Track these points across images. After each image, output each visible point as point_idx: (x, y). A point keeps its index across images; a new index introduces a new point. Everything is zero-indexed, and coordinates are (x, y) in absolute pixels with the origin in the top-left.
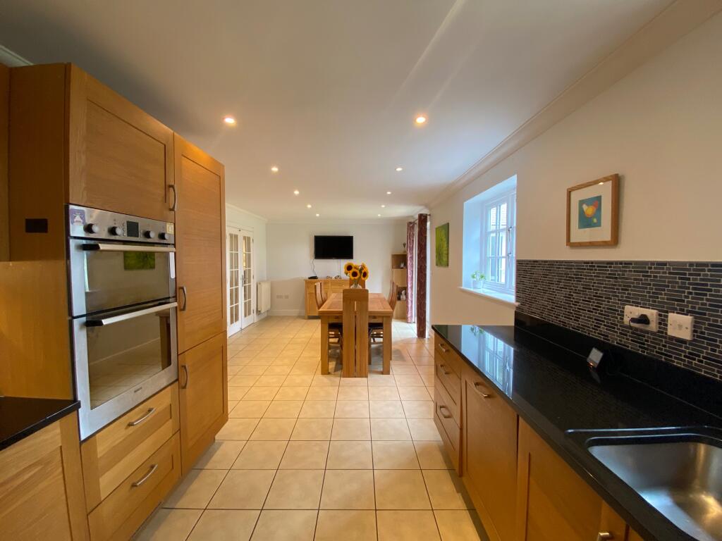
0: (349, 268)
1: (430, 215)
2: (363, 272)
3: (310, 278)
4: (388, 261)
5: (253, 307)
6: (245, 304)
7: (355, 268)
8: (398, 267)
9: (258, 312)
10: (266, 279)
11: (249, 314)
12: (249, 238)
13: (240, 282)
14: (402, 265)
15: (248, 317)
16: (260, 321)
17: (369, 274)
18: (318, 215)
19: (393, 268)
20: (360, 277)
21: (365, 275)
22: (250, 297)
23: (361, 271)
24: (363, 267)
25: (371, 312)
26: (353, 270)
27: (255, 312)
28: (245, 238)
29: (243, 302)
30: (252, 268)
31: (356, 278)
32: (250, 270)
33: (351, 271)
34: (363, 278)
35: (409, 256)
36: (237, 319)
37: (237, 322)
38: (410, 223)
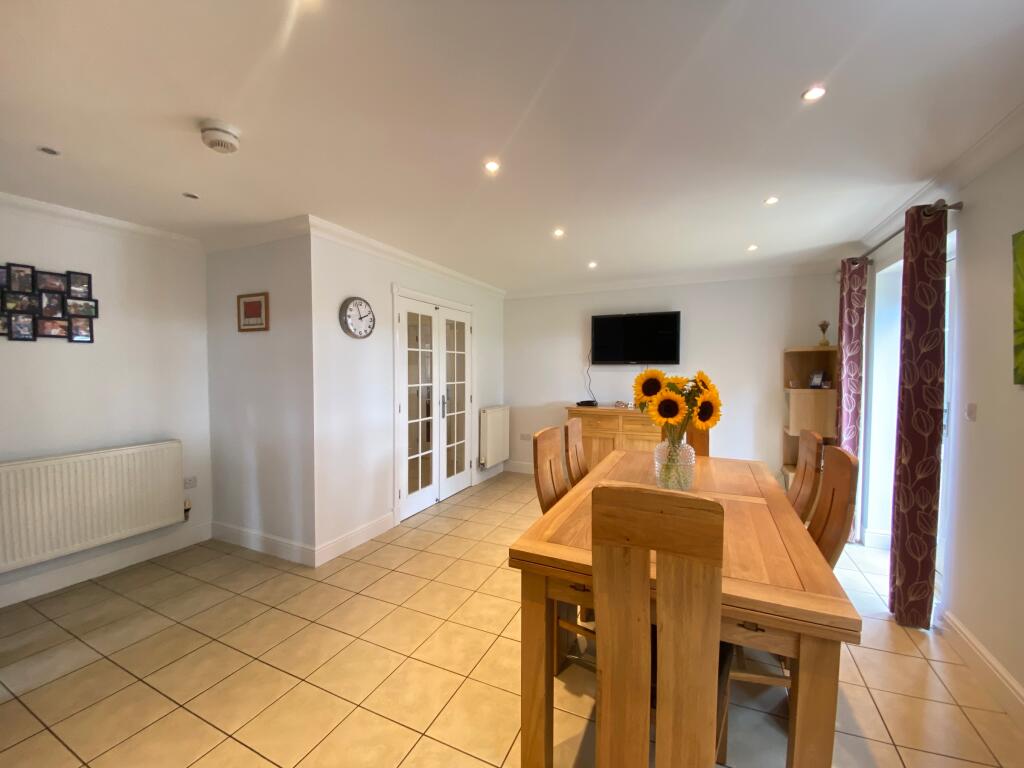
0: (651, 386)
1: (958, 206)
2: (700, 400)
3: (578, 404)
4: (772, 368)
5: (470, 455)
6: (450, 451)
7: (672, 386)
8: (805, 384)
9: (481, 466)
10: (502, 403)
11: (461, 469)
12: (461, 326)
13: (436, 409)
14: (817, 380)
15: (456, 476)
16: (484, 482)
17: (724, 410)
18: (593, 265)
19: (787, 385)
20: (689, 417)
21: (708, 411)
22: (461, 436)
23: (690, 397)
24: (701, 385)
25: (730, 601)
26: (664, 394)
27: (474, 465)
28: (450, 324)
29: (444, 446)
30: (467, 383)
31: (671, 421)
32: (462, 388)
33: (656, 399)
34: (699, 424)
35: (847, 354)
36: (427, 481)
37: (428, 488)
38: (853, 261)
